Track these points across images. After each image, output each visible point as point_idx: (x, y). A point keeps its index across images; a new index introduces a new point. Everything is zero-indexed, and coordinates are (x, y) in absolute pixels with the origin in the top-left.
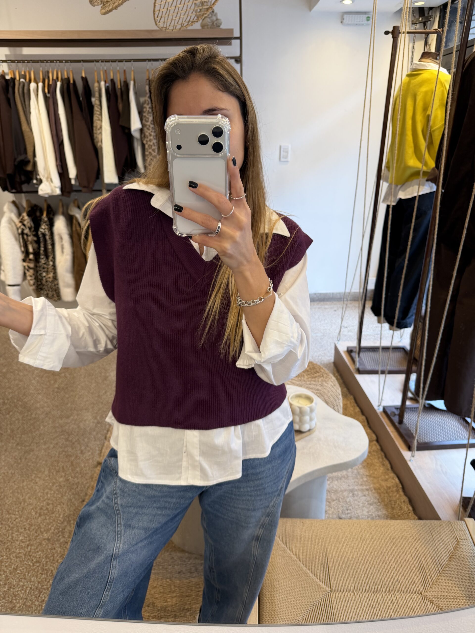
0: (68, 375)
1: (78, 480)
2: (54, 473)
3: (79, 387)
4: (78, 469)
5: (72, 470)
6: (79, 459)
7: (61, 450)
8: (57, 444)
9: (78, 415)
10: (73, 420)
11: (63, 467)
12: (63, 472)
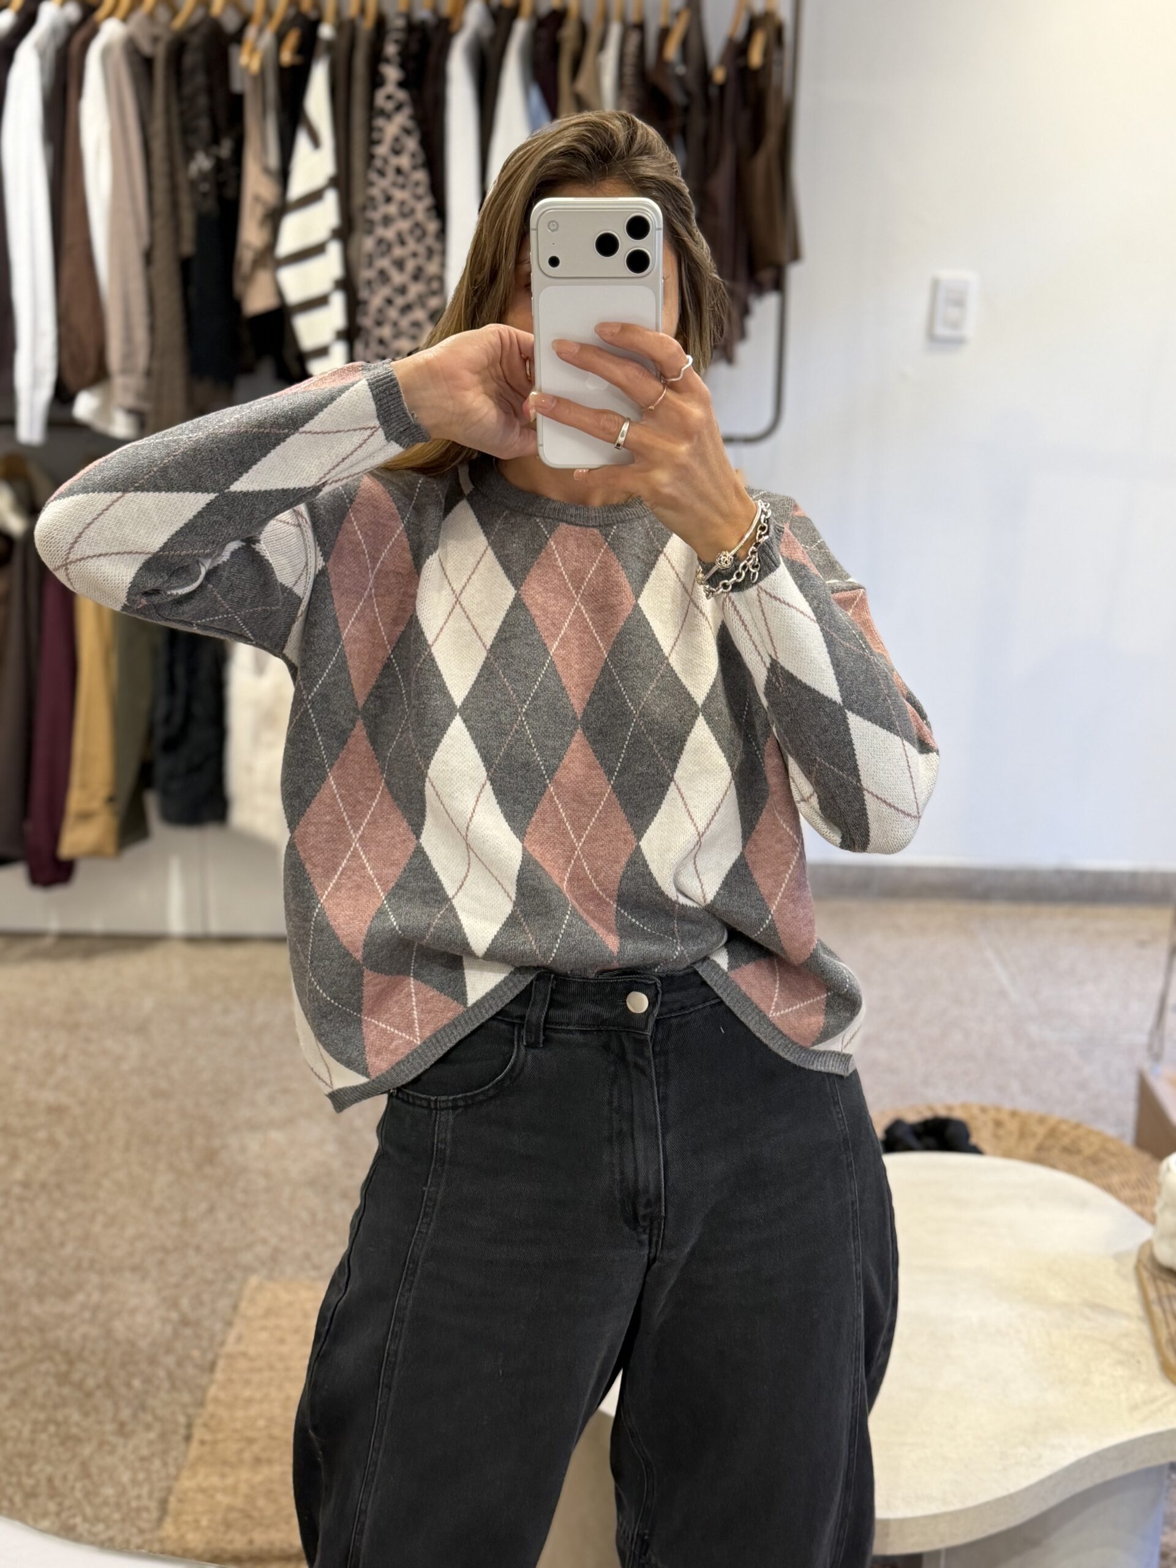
0: (60, 1135)
1: (110, 1533)
2: (18, 1499)
3: (106, 1183)
4: (109, 1491)
5: (87, 1494)
6: (112, 1452)
7: (42, 1416)
8: (24, 1392)
9: (104, 1289)
10: (84, 1307)
11: (50, 1480)
12: (51, 1497)
